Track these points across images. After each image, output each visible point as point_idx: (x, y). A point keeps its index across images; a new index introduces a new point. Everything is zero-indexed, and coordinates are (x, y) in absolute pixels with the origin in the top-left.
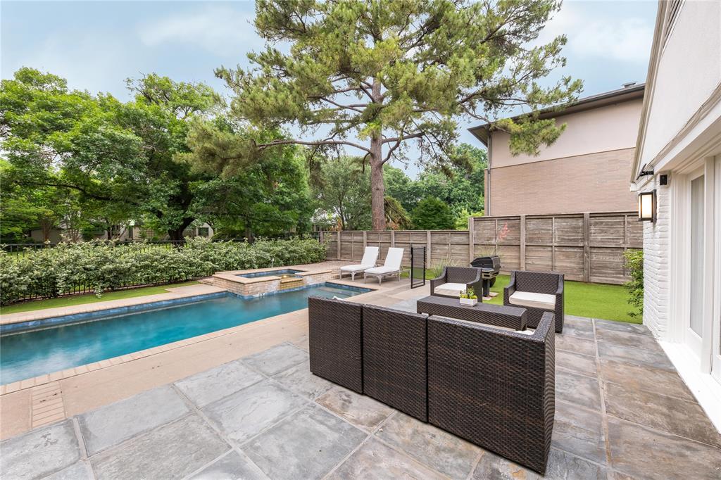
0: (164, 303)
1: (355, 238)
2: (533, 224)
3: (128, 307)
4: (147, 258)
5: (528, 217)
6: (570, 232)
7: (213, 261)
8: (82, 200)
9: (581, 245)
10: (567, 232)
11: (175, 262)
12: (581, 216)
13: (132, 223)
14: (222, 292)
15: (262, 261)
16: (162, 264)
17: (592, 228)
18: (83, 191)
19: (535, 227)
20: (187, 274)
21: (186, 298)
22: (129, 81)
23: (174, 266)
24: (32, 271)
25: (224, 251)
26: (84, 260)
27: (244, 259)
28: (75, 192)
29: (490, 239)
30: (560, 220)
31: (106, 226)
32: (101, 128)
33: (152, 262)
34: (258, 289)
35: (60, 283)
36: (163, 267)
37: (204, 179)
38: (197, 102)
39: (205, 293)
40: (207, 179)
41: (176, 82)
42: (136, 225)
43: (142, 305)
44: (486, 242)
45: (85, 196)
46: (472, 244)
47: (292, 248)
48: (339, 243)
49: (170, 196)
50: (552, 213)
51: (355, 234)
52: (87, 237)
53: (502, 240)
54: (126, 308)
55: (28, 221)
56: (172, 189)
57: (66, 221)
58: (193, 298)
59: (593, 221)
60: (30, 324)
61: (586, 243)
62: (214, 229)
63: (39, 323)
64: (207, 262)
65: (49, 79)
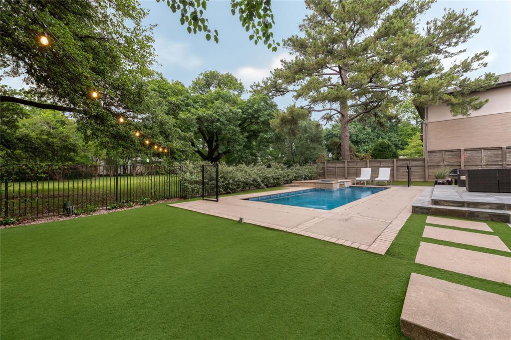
1: (338, 165)
2: (468, 154)
5: (466, 150)
6: (493, 157)
9: (501, 164)
10: (491, 157)
12: (501, 148)
17: (507, 154)
19: (470, 155)
29: (440, 162)
30: (487, 151)
44: (436, 164)
46: (426, 166)
48: (326, 168)
50: (482, 147)
51: (338, 163)
53: (447, 163)
59: (508, 150)
61: (505, 163)
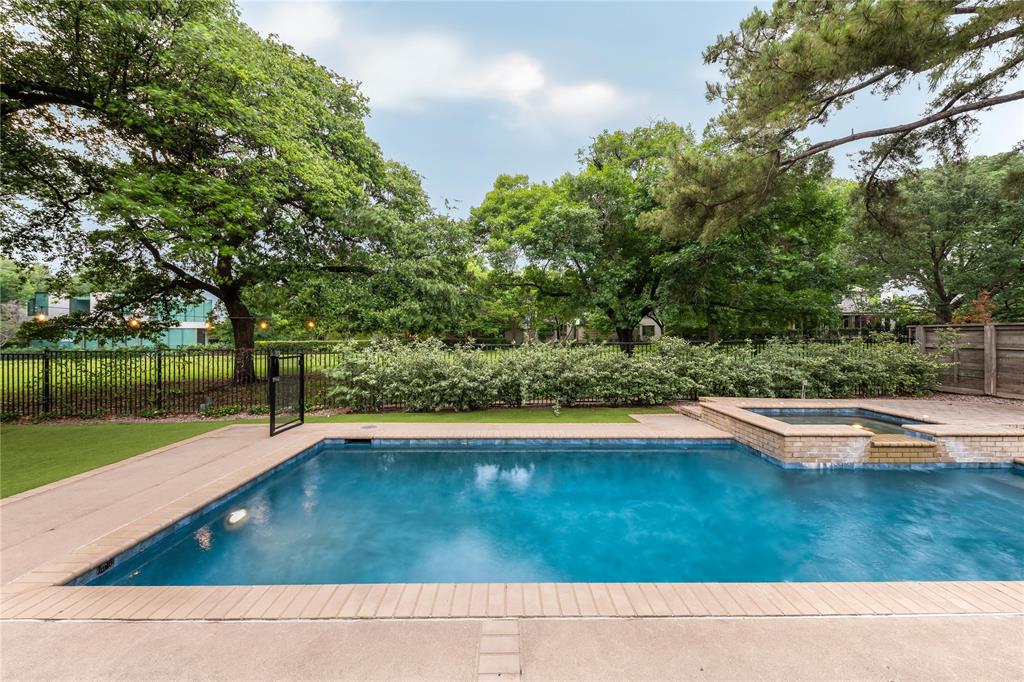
0: (635, 442)
3: (591, 439)
4: (606, 366)
7: (695, 377)
8: (539, 299)
11: (640, 376)
13: (578, 322)
14: (724, 439)
15: (782, 383)
16: (623, 377)
18: (540, 288)
20: (656, 394)
21: (666, 439)
22: (580, 152)
23: (638, 380)
24: (501, 375)
25: (712, 360)
26: (544, 366)
27: (746, 378)
28: (534, 291)
31: (555, 327)
32: (557, 209)
33: (613, 372)
34: (815, 451)
35: (524, 391)
36: (625, 381)
37: (671, 250)
38: (656, 147)
39: (695, 436)
40: (675, 250)
41: (629, 133)
42: (581, 325)
43: (606, 439)
45: (542, 294)
47: (850, 361)
49: (626, 281)
52: (542, 338)
54: (588, 441)
55: (503, 322)
56: (628, 271)
57: (527, 322)
58: (676, 442)
60: (497, 442)
62: (661, 327)
63: (504, 442)
64: (684, 378)
65: (518, 179)
